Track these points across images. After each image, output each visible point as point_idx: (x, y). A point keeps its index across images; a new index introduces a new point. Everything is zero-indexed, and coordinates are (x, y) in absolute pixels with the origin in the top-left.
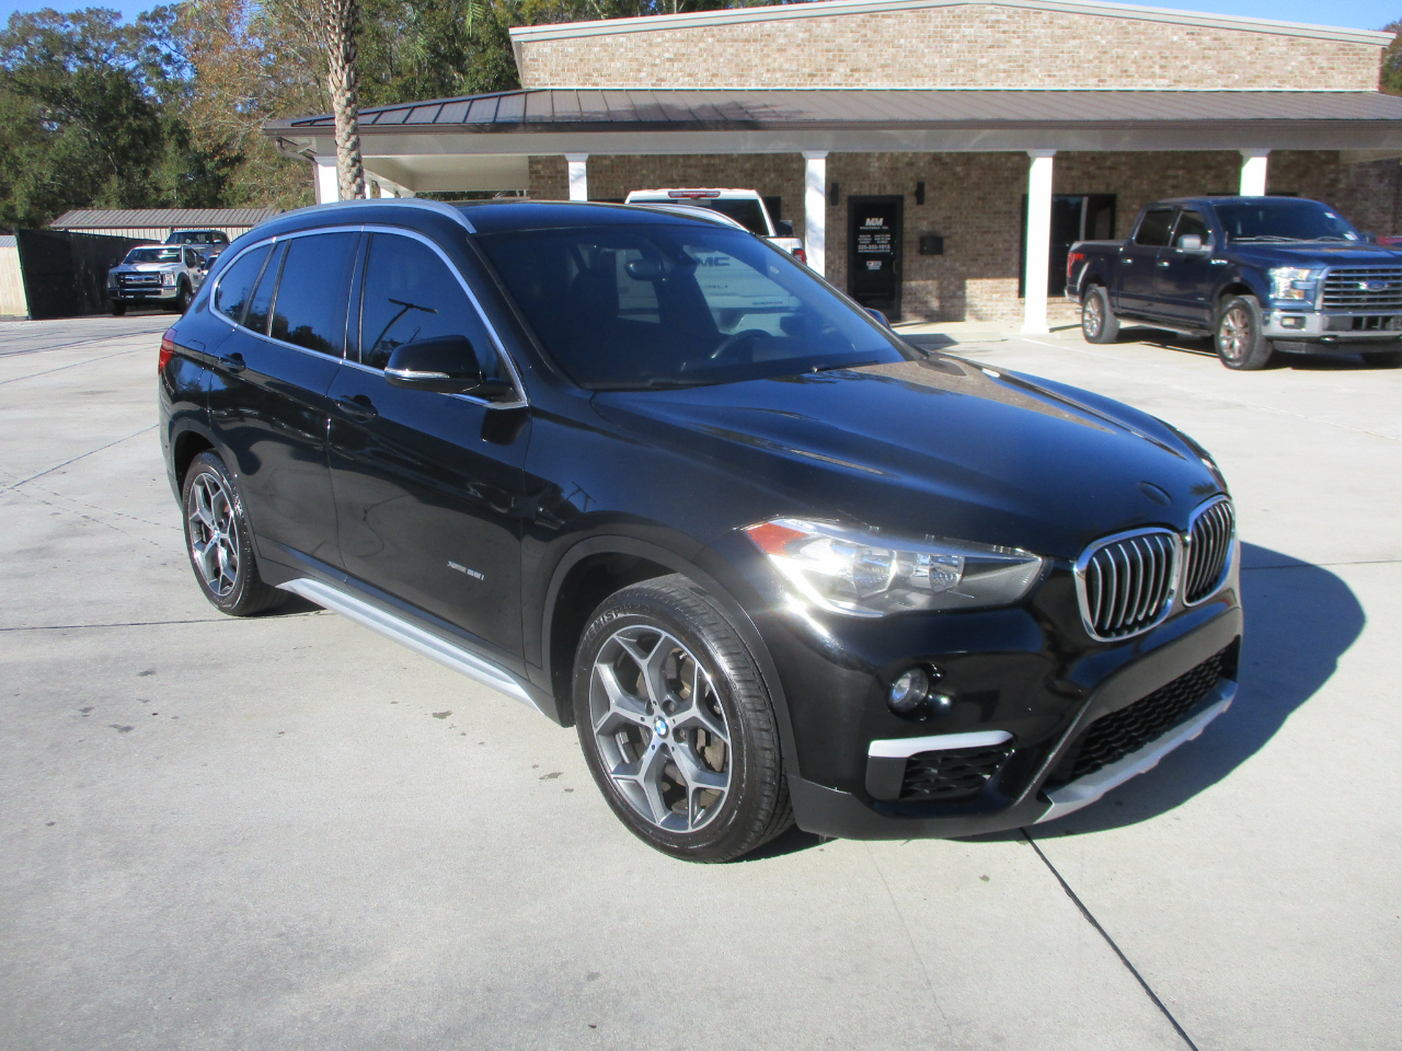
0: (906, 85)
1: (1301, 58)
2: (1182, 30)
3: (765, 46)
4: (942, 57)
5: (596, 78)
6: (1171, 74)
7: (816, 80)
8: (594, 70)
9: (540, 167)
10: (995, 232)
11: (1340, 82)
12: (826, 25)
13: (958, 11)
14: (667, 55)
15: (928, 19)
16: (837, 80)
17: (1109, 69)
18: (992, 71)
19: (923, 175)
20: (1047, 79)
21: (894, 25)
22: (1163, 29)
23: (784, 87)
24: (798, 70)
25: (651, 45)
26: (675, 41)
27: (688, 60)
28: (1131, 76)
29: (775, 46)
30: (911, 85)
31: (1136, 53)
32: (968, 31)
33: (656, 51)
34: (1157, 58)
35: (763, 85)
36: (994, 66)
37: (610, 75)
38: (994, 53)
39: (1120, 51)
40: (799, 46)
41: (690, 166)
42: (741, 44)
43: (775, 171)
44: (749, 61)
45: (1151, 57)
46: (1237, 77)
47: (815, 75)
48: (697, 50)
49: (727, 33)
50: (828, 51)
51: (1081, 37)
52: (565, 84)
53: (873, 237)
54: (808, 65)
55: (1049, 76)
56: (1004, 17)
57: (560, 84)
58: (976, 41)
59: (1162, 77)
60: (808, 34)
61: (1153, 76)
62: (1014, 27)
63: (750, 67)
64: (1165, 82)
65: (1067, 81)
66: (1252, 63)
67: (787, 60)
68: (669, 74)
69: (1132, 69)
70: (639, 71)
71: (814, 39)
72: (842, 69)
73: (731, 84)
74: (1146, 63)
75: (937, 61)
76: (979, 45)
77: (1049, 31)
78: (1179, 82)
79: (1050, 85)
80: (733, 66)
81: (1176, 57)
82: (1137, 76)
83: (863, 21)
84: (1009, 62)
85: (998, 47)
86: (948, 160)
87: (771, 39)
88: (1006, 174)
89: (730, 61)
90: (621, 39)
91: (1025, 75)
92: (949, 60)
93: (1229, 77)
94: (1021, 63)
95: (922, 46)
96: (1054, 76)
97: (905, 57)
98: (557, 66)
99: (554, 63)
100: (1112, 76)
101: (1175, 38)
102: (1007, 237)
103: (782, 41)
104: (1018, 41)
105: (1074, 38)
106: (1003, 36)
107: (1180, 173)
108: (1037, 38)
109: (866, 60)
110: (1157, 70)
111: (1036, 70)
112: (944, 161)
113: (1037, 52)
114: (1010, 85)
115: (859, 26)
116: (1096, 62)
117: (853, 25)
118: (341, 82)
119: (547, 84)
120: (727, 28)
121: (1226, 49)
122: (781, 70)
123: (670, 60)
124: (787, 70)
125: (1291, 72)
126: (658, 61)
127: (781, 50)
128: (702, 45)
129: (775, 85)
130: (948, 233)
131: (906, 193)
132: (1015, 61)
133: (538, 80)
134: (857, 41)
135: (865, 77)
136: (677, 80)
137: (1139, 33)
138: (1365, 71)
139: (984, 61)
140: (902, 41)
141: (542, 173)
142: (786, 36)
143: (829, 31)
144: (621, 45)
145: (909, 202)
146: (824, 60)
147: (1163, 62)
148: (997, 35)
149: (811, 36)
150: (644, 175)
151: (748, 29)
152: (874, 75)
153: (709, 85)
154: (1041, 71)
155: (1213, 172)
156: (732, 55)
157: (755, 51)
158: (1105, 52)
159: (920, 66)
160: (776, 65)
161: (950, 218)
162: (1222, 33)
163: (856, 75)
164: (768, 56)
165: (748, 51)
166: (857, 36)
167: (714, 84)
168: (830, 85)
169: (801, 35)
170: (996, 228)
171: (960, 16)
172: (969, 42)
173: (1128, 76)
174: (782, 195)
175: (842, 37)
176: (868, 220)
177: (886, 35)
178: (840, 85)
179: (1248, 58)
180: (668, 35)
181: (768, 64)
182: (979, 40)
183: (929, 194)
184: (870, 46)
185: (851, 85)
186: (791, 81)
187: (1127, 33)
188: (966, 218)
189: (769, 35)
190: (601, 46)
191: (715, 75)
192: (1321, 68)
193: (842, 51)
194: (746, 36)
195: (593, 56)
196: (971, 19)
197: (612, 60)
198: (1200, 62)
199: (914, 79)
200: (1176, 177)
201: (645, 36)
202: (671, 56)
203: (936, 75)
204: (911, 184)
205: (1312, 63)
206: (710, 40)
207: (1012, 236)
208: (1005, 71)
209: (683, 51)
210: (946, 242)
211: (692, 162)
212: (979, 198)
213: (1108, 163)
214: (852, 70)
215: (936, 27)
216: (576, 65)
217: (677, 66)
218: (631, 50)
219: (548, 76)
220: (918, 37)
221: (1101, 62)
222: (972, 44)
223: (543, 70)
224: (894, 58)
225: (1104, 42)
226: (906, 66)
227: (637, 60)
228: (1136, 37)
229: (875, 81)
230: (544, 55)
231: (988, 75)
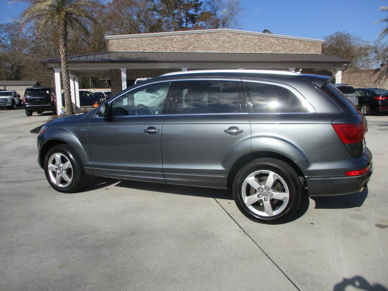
0: (207, 51)
1: (303, 46)
2: (274, 39)
3: (171, 41)
4: (216, 44)
5: (128, 49)
6: (272, 49)
7: (185, 50)
8: (127, 47)
9: (113, 71)
11: (312, 52)
12: (187, 36)
13: (219, 33)
14: (146, 43)
16: (190, 50)
17: (257, 48)
21: (204, 37)
22: (270, 39)
23: (177, 52)
24: (180, 48)
25: (142, 41)
26: (148, 40)
27: (152, 45)
28: (263, 50)
29: (174, 41)
30: (209, 52)
31: (263, 44)
32: (222, 38)
33: (143, 42)
34: (269, 46)
35: (171, 51)
36: (229, 47)
37: (131, 48)
38: (229, 44)
39: (260, 44)
40: (180, 41)
42: (165, 41)
44: (167, 45)
45: (267, 45)
46: (288, 50)
47: (184, 49)
48: (154, 42)
49: (161, 38)
50: (187, 43)
51: (250, 40)
52: (120, 50)
54: (182, 46)
55: (243, 50)
56: (231, 35)
57: (118, 50)
60: (182, 39)
61: (268, 50)
62: (233, 38)
63: (168, 47)
64: (271, 51)
65: (247, 51)
67: (177, 45)
68: (147, 48)
69: (263, 48)
70: (139, 47)
71: (184, 40)
72: (191, 47)
74: (266, 47)
75: (215, 46)
76: (225, 42)
77: (242, 39)
78: (274, 51)
79: (243, 52)
81: (273, 45)
83: (196, 36)
85: (230, 42)
89: (163, 45)
90: (134, 39)
91: (237, 49)
92: (218, 45)
93: (286, 50)
94: (236, 46)
95: (211, 42)
96: (244, 50)
97: (207, 44)
98: (118, 46)
99: (117, 45)
101: (273, 41)
103: (176, 40)
104: (235, 41)
105: (248, 40)
106: (231, 40)
108: (239, 40)
109: (197, 45)
110: (269, 49)
113: (239, 44)
114: (233, 52)
115: (195, 37)
117: (194, 36)
118: (63, 51)
119: (115, 50)
120: (162, 37)
121: (285, 43)
122: (175, 47)
123: (147, 45)
124: (177, 48)
125: (301, 49)
126: (144, 45)
127: (176, 43)
128: (155, 41)
129: (174, 51)
132: (234, 46)
133: (113, 49)
134: (195, 41)
135: (197, 49)
136: (149, 50)
137: (264, 39)
138: (318, 49)
139: (227, 46)
140: (206, 41)
141: (114, 73)
142: (177, 39)
143: (187, 38)
144: (134, 41)
146: (186, 45)
147: (270, 46)
148: (229, 40)
151: (167, 37)
153: (157, 51)
154: (240, 48)
156: (163, 43)
157: (169, 43)
158: (256, 44)
159: (210, 47)
160: (174, 46)
162: (284, 40)
163: (195, 49)
164: (172, 44)
165: (167, 43)
166: (195, 39)
167: (159, 51)
168: (188, 51)
169: (180, 39)
171: (220, 35)
173: (262, 50)
175: (191, 39)
177: (202, 39)
179: (290, 46)
180: (146, 38)
181: (172, 46)
184: (198, 42)
185: (193, 51)
186: (178, 50)
187: (261, 39)
189: (172, 39)
190: (129, 41)
191: (159, 49)
192: (308, 48)
193: (191, 43)
194: (167, 39)
195: (127, 43)
196: (223, 36)
197: (132, 44)
198: (279, 47)
199: (209, 50)
201: (141, 39)
202: (147, 44)
203: (214, 49)
205: (306, 47)
206: (157, 40)
208: (232, 48)
209: (150, 42)
214: (194, 48)
215: (214, 37)
216: (123, 46)
217: (149, 46)
218: (137, 42)
219: (115, 48)
220: (210, 40)
221: (255, 46)
222: (223, 42)
223: (114, 47)
224: (204, 45)
225: (256, 41)
226: (207, 47)
227: (138, 44)
228: (263, 40)
229: (200, 50)
230: (114, 43)
231: (227, 49)
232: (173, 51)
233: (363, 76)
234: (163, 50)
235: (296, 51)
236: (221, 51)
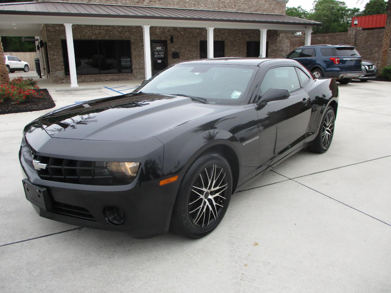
0: (166, 7)
1: (268, 5)
6: (237, 8)
7: (140, 4)
9: (50, 28)
10: (193, 51)
11: (277, 12)
16: (146, 4)
17: (221, 5)
19: (172, 34)
20: (205, 7)
23: (130, 5)
28: (227, 8)
34: (233, 3)
35: (123, 4)
36: (191, 2)
41: (101, 30)
43: (128, 32)
46: (253, 9)
47: (139, 2)
53: (159, 53)
55: (205, 6)
59: (235, 8)
61: (232, 8)
64: (235, 10)
65: (210, 8)
66: (256, 6)
73: (113, 4)
78: (239, 10)
79: (206, 9)
81: (238, 3)
82: (228, 7)
86: (179, 30)
88: (195, 34)
91: (199, 6)
93: (251, 9)
94: (198, 2)
96: (207, 6)
100: (222, 7)
102: (196, 53)
107: (240, 35)
110: (234, 7)
112: (178, 30)
114: (195, 8)
125: (266, 9)
129: (127, 5)
130: (180, 51)
131: (167, 40)
135: (154, 4)
138: (282, 9)
141: (51, 30)
145: (169, 42)
147: (235, 4)
150: (86, 32)
152: (157, 3)
153: (106, 3)
154: (203, 5)
155: (248, 36)
161: (180, 47)
163: (151, 3)
167: (107, 3)
168: (143, 5)
170: (193, 50)
173: (226, 8)
174: (131, 39)
176: (157, 48)
178: (147, 6)
179: (255, 4)
183: (175, 40)
185: (150, 6)
186: (132, 3)
188: (185, 47)
192: (273, 8)
198: (244, 5)
199: (168, 5)
200: (239, 37)
203: (174, 4)
204: (169, 37)
205: (271, 7)
207: (197, 53)
208: (193, 4)
210: (180, 54)
211: (102, 28)
212: (188, 42)
213: (222, 32)
214: (150, 1)
221: (219, 3)
229: (157, 5)
231: (189, 5)
232: (125, 4)
235: (261, 10)
236: (181, 7)
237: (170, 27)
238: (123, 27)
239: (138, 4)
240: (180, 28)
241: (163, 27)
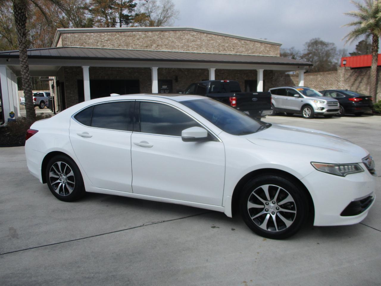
1: (263, 48)
3: (134, 38)
4: (180, 43)
5: (84, 44)
6: (236, 50)
7: (148, 48)
8: (84, 42)
11: (272, 54)
12: (150, 33)
14: (106, 39)
15: (176, 33)
16: (153, 48)
17: (221, 48)
18: (193, 48)
19: (177, 74)
20: (207, 51)
21: (168, 34)
23: (139, 49)
24: (143, 45)
25: (101, 36)
26: (108, 35)
27: (112, 41)
28: (226, 51)
29: (136, 38)
30: (173, 50)
31: (227, 45)
32: (187, 37)
33: (102, 38)
34: (232, 46)
35: (133, 49)
36: (194, 46)
37: (89, 44)
38: (193, 43)
39: (223, 44)
40: (143, 38)
42: (127, 37)
43: (137, 73)
44: (129, 42)
45: (231, 46)
46: (250, 52)
48: (114, 38)
49: (123, 34)
50: (151, 40)
51: (214, 40)
52: (75, 46)
53: (164, 91)
54: (145, 43)
55: (207, 50)
56: (195, 34)
57: (74, 46)
58: (189, 40)
59: (234, 51)
60: (145, 36)
61: (231, 51)
62: (198, 37)
63: (130, 44)
65: (211, 51)
66: (253, 48)
67: (140, 42)
69: (226, 49)
70: (97, 43)
71: (147, 37)
72: (155, 45)
73: (124, 48)
74: (230, 47)
75: (179, 44)
77: (206, 38)
78: (237, 52)
80: (125, 43)
81: (236, 46)
82: (228, 50)
83: (160, 33)
84: (197, 45)
85: (195, 41)
86: (183, 71)
87: (135, 36)
88: (198, 74)
89: (124, 42)
90: (92, 34)
91: (201, 49)
92: (182, 44)
93: (248, 52)
94: (200, 46)
95: (175, 40)
96: (208, 50)
98: (73, 40)
99: (71, 39)
101: (236, 42)
103: (138, 37)
104: (199, 40)
105: (212, 40)
106: (195, 39)
107: (239, 75)
108: (204, 40)
109: (161, 43)
110: (232, 50)
111: (204, 48)
113: (204, 43)
114: (197, 52)
116: (218, 46)
117: (157, 34)
121: (247, 45)
122: (138, 45)
123: (107, 40)
124: (140, 45)
125: (261, 51)
126: (103, 40)
127: (138, 39)
128: (116, 37)
129: (137, 49)
131: (173, 79)
132: (198, 45)
133: (66, 44)
134: (158, 38)
135: (161, 48)
136: (109, 46)
138: (277, 52)
139: (191, 45)
140: (170, 39)
141: (69, 71)
143: (151, 35)
144: (92, 36)
145: (174, 81)
146: (150, 43)
148: (194, 39)
149: (146, 36)
150: (100, 73)
151: (128, 33)
152: (163, 47)
153: (118, 48)
155: (246, 75)
156: (124, 40)
157: (131, 39)
158: (220, 44)
159: (175, 45)
160: (137, 43)
161: (184, 86)
162: (246, 41)
163: (158, 47)
164: (134, 41)
165: (129, 39)
166: (158, 36)
167: (120, 48)
168: (152, 49)
169: (143, 36)
171: (184, 33)
172: (187, 40)
173: (225, 51)
174: (140, 79)
175: (154, 37)
176: (163, 86)
177: (166, 37)
178: (154, 49)
179: (252, 47)
180: (106, 33)
181: (135, 43)
182: (190, 39)
183: (179, 79)
184: (162, 39)
185: (157, 50)
186: (141, 48)
187: (225, 40)
189: (134, 35)
190: (86, 35)
191: (119, 45)
192: (268, 50)
193: (154, 40)
195: (83, 38)
196: (187, 34)
197: (89, 39)
198: (242, 48)
199: (173, 49)
201: (99, 33)
202: (107, 39)
203: (179, 48)
204: (174, 77)
205: (266, 49)
206: (118, 35)
208: (196, 48)
209: (110, 38)
211: (114, 69)
212: (191, 81)
213: (222, 72)
214: (157, 46)
216: (78, 40)
217: (109, 42)
218: (95, 37)
219: (69, 43)
220: (174, 38)
221: (219, 47)
222: (188, 40)
223: (68, 41)
224: (168, 43)
225: (219, 42)
226: (171, 45)
227: (97, 40)
228: (226, 41)
229: (164, 49)
230: (68, 37)
231: (192, 48)
232: (135, 49)
233: (320, 79)
234: (124, 47)
235: (258, 52)
236: (185, 50)
237: (175, 69)
238: (133, 68)
239: (147, 48)
240: (183, 69)
241: (169, 68)
